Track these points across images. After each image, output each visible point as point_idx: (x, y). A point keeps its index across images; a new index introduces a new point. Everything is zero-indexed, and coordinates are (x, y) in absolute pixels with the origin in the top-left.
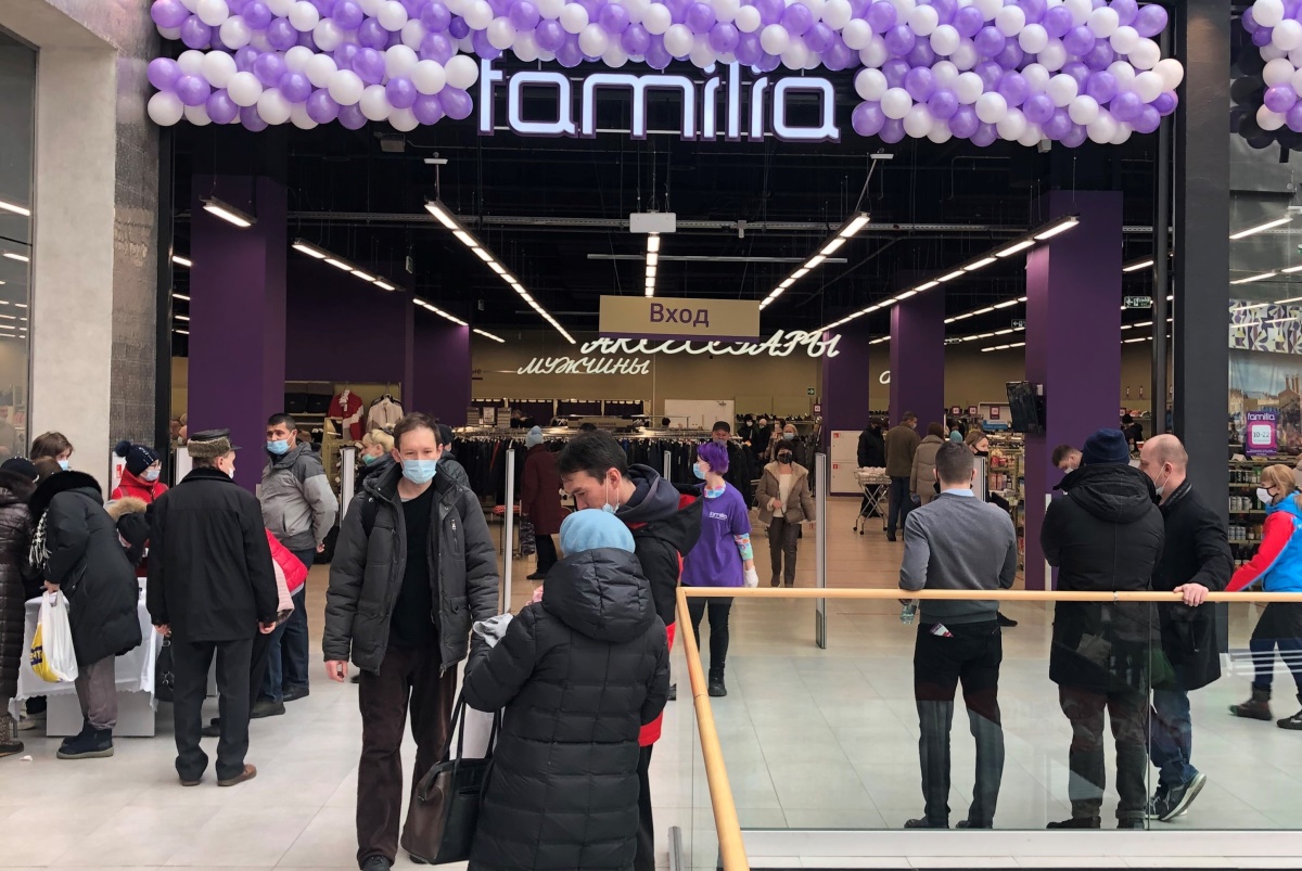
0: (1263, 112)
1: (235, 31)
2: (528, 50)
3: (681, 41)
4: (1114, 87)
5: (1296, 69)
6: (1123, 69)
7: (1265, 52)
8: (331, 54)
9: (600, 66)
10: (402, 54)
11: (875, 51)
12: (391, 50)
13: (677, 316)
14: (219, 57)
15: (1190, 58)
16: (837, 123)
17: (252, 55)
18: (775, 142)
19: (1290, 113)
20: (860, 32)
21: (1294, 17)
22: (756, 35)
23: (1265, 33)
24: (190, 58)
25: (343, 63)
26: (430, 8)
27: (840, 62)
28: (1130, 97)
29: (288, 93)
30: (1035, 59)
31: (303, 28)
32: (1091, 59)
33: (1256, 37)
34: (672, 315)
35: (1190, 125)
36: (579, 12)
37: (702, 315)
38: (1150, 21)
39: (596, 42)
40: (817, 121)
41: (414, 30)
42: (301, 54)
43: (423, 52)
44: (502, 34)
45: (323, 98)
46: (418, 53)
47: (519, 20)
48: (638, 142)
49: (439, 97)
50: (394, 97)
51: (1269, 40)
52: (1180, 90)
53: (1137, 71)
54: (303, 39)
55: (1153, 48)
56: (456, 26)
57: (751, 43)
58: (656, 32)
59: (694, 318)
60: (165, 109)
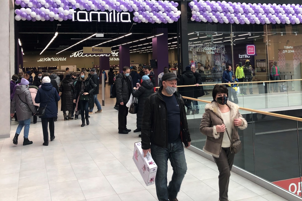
0: (192, 18)
1: (31, 4)
2: (82, 8)
3: (107, 7)
4: (172, 15)
5: (196, 12)
6: (172, 12)
7: (192, 10)
8: (48, 8)
9: (93, 10)
10: (61, 9)
11: (137, 9)
12: (59, 8)
13: (97, 50)
14: (28, 9)
15: (181, 10)
16: (131, 20)
17: (34, 9)
18: (121, 22)
19: (196, 19)
20: (135, 6)
21: (196, 5)
22: (119, 6)
23: (192, 7)
24: (23, 9)
25: (51, 10)
26: (66, 1)
27: (131, 11)
28: (174, 16)
29: (42, 15)
30: (160, 11)
31: (43, 4)
32: (168, 11)
33: (191, 7)
34: (96, 50)
35: (182, 20)
36: (91, 2)
37: (101, 50)
38: (176, 5)
39: (93, 7)
40: (127, 19)
41: (63, 5)
42: (43, 9)
43: (64, 8)
44: (78, 5)
45: (47, 16)
46: (63, 8)
47: (81, 3)
48: (99, 22)
49: (67, 16)
50: (60, 16)
51: (192, 8)
52: (180, 15)
53: (175, 12)
54: (43, 6)
55: (177, 9)
56: (70, 4)
57: (118, 7)
58: (103, 5)
59: (100, 50)
60: (18, 18)
